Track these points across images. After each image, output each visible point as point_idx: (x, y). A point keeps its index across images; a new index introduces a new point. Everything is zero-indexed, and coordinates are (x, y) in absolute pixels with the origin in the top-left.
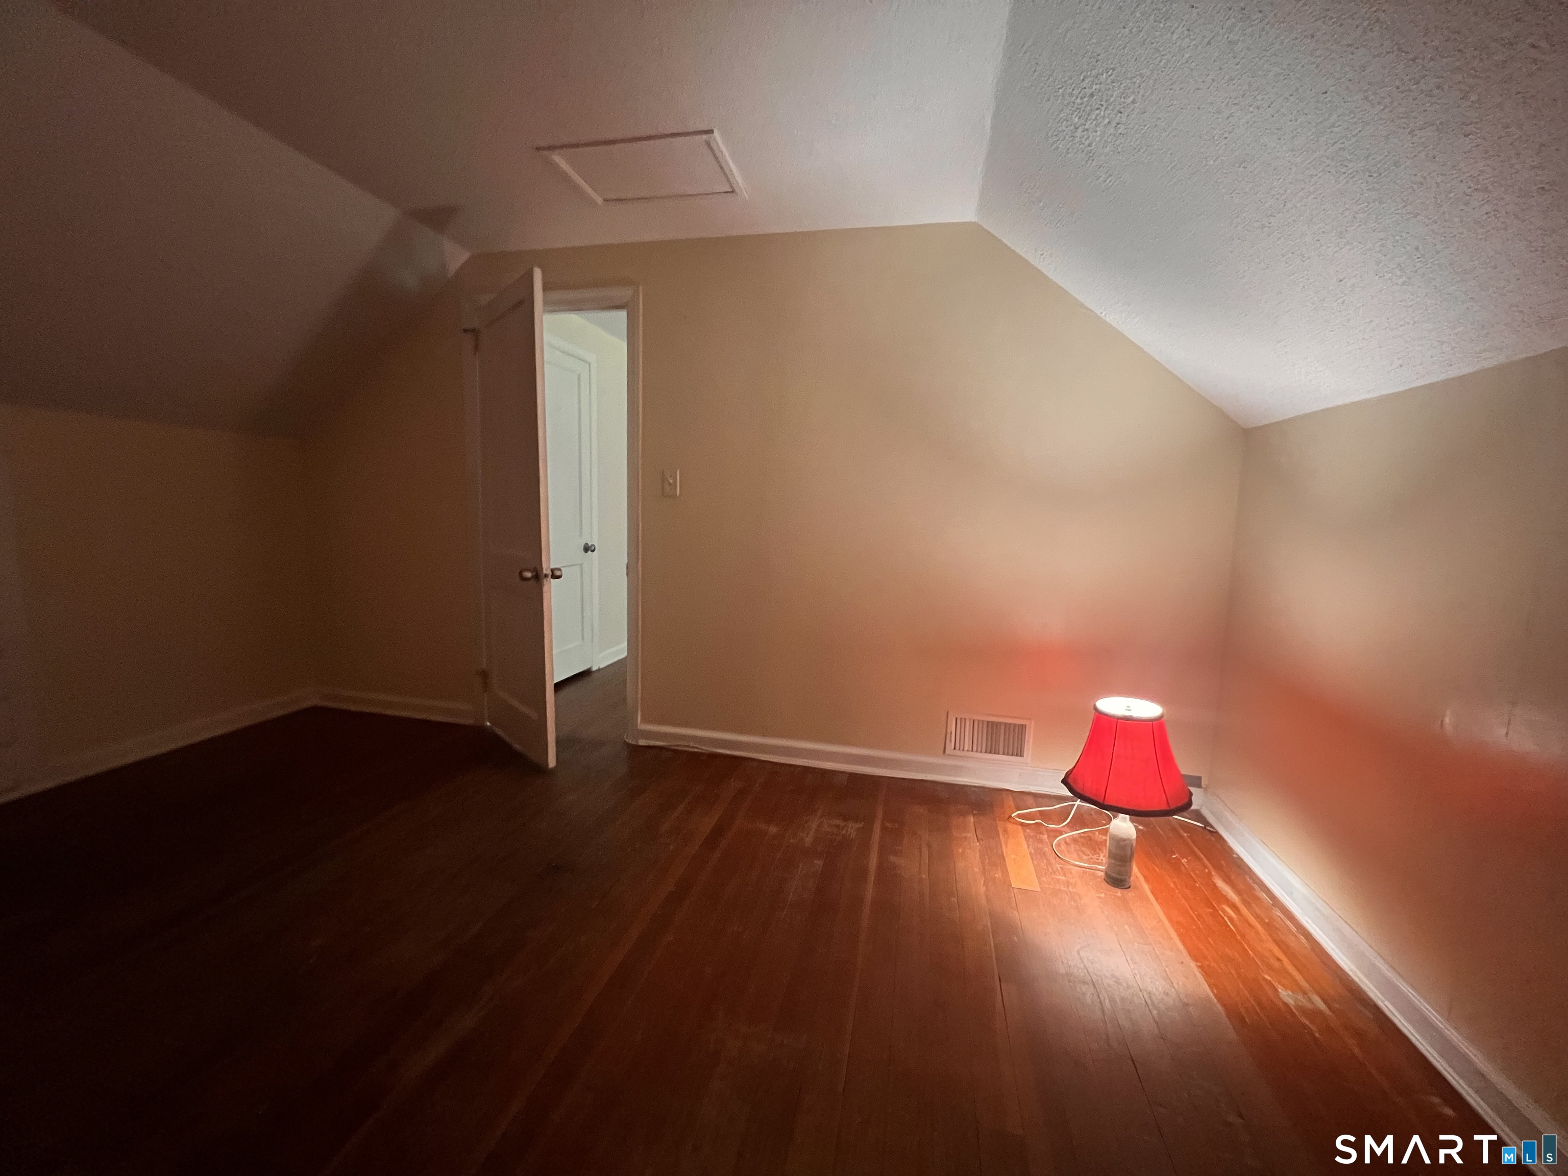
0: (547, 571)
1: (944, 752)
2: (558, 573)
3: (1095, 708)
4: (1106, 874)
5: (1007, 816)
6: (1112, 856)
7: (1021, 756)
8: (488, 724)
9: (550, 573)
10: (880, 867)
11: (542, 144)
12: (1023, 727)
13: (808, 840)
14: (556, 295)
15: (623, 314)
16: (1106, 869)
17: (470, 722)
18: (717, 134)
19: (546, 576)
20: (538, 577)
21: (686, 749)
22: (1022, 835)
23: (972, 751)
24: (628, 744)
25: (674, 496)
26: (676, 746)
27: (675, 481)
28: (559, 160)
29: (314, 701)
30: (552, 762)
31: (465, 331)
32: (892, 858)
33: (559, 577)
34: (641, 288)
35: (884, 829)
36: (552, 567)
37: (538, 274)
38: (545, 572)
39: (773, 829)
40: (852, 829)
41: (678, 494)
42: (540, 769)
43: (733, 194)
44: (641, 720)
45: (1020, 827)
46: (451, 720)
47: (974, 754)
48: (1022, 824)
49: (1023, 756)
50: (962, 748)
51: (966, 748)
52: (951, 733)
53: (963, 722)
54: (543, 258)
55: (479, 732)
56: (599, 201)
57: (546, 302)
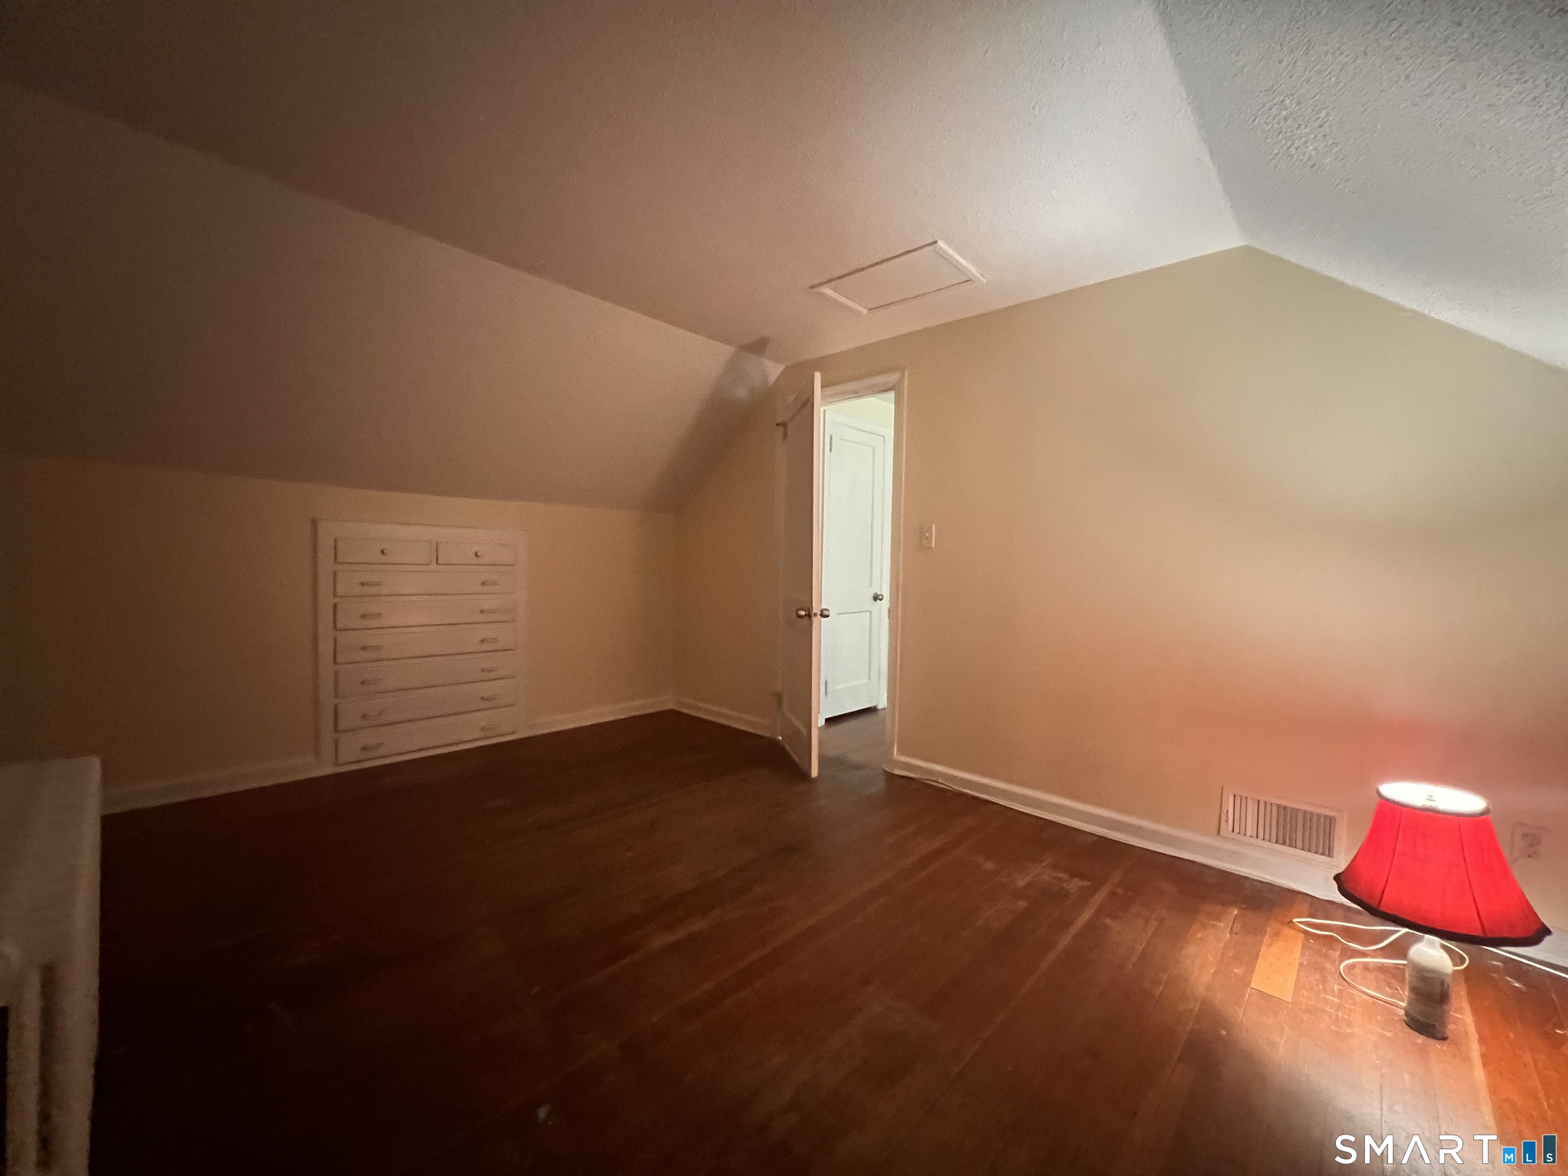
0: (816, 609)
1: (1219, 832)
2: (826, 613)
3: (1378, 792)
4: (1407, 1014)
5: (1287, 920)
6: (1414, 990)
7: (1329, 856)
8: (781, 738)
9: (819, 613)
10: (1089, 925)
11: (816, 282)
12: (1331, 820)
13: (1021, 883)
14: (830, 390)
15: (891, 395)
16: (1406, 1006)
17: (766, 734)
18: (941, 243)
19: (815, 615)
20: (809, 615)
21: (935, 784)
22: (1300, 943)
23: (1257, 837)
24: (885, 771)
25: (930, 548)
26: (924, 779)
27: (931, 534)
28: (827, 290)
29: (672, 706)
30: (814, 773)
31: (777, 425)
32: (1108, 921)
33: (828, 616)
34: (906, 372)
35: (1113, 894)
36: (823, 607)
37: (818, 376)
38: (814, 611)
39: (989, 866)
40: (1074, 885)
41: (933, 546)
42: (804, 775)
43: (971, 282)
44: (897, 751)
45: (1302, 936)
46: (752, 731)
47: (1259, 842)
48: (1306, 932)
49: (1332, 857)
50: (1243, 832)
51: (1249, 833)
52: (1227, 811)
53: (1244, 801)
54: (820, 364)
55: (773, 743)
56: (865, 311)
57: (823, 397)
